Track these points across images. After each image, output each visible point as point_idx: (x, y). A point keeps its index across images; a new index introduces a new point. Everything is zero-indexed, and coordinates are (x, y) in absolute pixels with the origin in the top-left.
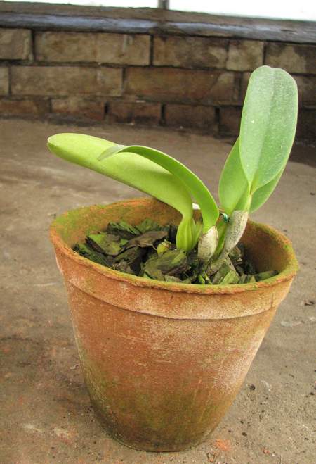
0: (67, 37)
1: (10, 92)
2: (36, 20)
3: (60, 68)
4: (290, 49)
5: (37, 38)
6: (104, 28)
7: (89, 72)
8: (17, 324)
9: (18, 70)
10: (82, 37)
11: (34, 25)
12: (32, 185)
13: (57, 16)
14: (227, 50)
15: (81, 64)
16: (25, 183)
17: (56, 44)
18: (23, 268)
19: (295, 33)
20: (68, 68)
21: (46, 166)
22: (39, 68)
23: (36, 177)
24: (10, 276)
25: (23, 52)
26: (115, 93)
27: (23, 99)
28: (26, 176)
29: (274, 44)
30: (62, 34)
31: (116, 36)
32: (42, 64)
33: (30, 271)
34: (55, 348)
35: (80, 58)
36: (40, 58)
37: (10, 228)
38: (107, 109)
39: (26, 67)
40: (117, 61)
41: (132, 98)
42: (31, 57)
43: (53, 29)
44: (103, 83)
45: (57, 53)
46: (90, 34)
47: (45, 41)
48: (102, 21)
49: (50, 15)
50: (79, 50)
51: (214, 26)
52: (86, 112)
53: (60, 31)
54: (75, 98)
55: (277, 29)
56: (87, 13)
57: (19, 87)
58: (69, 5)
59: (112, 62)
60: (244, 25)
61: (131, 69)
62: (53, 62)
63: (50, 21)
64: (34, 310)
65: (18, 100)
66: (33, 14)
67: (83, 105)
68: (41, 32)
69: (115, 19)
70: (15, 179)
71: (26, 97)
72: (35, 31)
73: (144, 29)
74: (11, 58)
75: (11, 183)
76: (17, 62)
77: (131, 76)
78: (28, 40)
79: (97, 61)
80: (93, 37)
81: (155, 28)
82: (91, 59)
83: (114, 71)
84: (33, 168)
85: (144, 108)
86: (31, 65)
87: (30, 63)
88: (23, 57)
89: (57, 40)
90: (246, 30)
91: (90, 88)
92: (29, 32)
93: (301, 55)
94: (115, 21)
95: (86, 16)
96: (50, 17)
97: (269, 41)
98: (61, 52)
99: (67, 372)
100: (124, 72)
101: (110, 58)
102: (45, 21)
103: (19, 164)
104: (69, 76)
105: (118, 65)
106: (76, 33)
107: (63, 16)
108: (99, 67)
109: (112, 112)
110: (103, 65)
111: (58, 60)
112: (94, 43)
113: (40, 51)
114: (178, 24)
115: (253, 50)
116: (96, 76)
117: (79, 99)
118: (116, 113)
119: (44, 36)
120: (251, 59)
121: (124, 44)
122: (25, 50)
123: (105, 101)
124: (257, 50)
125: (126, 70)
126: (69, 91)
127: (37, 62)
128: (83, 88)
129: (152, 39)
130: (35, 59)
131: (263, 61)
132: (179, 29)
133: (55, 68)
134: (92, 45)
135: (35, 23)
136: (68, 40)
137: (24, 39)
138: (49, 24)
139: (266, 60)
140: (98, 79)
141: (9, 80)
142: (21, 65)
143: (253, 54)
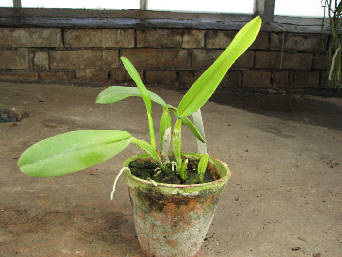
0: (83, 32)
1: (50, 67)
2: (64, 21)
3: (80, 51)
4: (221, 34)
5: (65, 33)
6: (106, 26)
7: (97, 53)
8: (58, 205)
9: (54, 53)
10: (92, 32)
12: (64, 128)
13: (77, 18)
14: (182, 37)
15: (93, 49)
17: (77, 37)
19: (225, 23)
20: (85, 51)
21: (73, 115)
22: (67, 52)
23: (66, 122)
24: (53, 181)
25: (57, 42)
26: (114, 66)
27: (58, 71)
28: (61, 122)
29: (211, 32)
30: (80, 31)
31: (113, 31)
32: (68, 49)
33: (64, 178)
34: (76, 216)
35: (92, 45)
36: (68, 46)
38: (109, 75)
39: (59, 52)
40: (114, 46)
42: (62, 46)
43: (74, 27)
44: (107, 59)
45: (77, 42)
46: (97, 30)
47: (70, 35)
48: (104, 20)
49: (72, 17)
50: (91, 40)
51: (174, 21)
52: (97, 78)
53: (79, 29)
54: (90, 70)
55: (214, 20)
56: (95, 15)
57: (55, 64)
58: (84, 9)
59: (112, 47)
60: (194, 19)
61: (124, 50)
62: (76, 48)
63: (72, 22)
64: (66, 198)
65: (55, 72)
66: (62, 17)
67: (95, 73)
68: (67, 30)
69: (113, 18)
71: (60, 70)
72: (63, 29)
73: (131, 25)
74: (49, 47)
75: (52, 127)
76: (53, 49)
77: (124, 53)
78: (59, 35)
79: (102, 46)
80: (99, 32)
81: (137, 24)
82: (99, 45)
83: (113, 52)
84: (65, 117)
86: (62, 51)
87: (61, 49)
88: (57, 46)
89: (77, 35)
90: (194, 22)
91: (99, 63)
92: (60, 30)
93: (228, 38)
94: (112, 20)
95: (94, 18)
96: (72, 19)
97: (207, 29)
98: (80, 42)
99: (82, 227)
100: (119, 52)
101: (110, 44)
102: (69, 22)
103: (56, 115)
104: (86, 56)
105: (115, 48)
106: (89, 29)
107: (80, 18)
108: (103, 50)
109: (113, 77)
110: (106, 48)
111: (78, 47)
112: (100, 36)
113: (67, 42)
114: (152, 21)
115: (198, 36)
116: (102, 55)
117: (92, 70)
118: (116, 78)
119: (69, 31)
120: (198, 41)
121: (119, 35)
122: (58, 41)
123: (109, 71)
124: (201, 35)
125: (121, 51)
126: (86, 65)
127: (66, 48)
128: (94, 63)
129: (135, 32)
130: (64, 46)
131: (205, 42)
132: (153, 25)
133: (76, 52)
134: (99, 37)
135: (63, 24)
136: (84, 35)
137: (57, 34)
138: (72, 24)
139: (207, 42)
140: (104, 57)
141: (49, 60)
142: (56, 50)
143: (199, 38)
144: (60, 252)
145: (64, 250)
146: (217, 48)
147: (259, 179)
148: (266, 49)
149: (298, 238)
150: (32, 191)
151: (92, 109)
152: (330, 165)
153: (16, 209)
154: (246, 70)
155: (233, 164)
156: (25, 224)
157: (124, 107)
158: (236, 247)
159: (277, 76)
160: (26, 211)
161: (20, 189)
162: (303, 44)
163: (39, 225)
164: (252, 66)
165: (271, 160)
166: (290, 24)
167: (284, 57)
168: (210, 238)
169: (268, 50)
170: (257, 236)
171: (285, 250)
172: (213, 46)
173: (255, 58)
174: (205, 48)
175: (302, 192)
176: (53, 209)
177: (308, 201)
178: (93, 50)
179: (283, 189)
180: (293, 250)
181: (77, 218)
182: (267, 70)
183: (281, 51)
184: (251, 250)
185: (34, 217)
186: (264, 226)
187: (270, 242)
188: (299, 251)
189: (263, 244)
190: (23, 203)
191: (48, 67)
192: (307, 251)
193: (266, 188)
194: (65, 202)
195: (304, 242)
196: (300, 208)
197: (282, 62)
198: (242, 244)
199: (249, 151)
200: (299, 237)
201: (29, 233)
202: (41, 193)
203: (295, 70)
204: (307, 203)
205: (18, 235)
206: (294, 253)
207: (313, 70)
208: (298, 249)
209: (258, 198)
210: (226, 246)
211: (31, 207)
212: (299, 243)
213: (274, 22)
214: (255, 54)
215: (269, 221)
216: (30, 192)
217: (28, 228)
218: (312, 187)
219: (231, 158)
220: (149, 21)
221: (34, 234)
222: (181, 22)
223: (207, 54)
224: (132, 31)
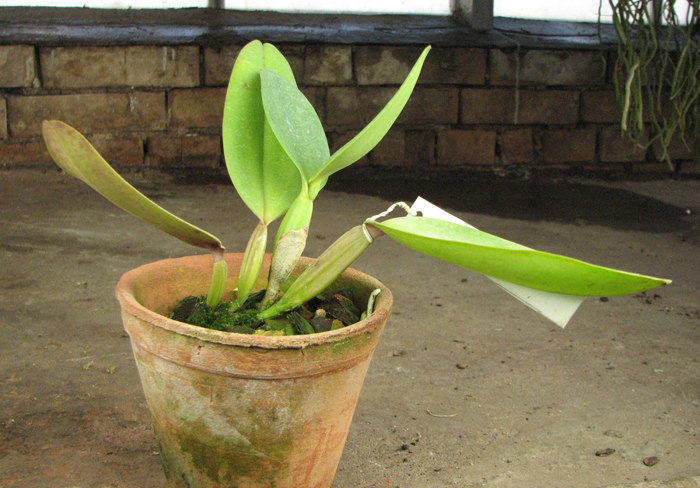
0: (85, 53)
1: (10, 132)
2: (40, 32)
3: (78, 97)
4: (387, 54)
5: (44, 56)
6: (135, 39)
7: (117, 100)
9: (18, 101)
10: (106, 54)
11: (37, 39)
12: (53, 251)
13: (69, 25)
14: (304, 60)
15: (107, 89)
16: (43, 249)
17: (71, 64)
19: (393, 32)
20: (89, 96)
21: (69, 227)
22: (48, 97)
23: (56, 241)
25: (25, 76)
26: (156, 126)
27: (29, 141)
28: (44, 241)
29: (365, 48)
30: (78, 50)
31: (153, 50)
32: (50, 92)
35: (106, 81)
36: (50, 84)
37: (30, 302)
38: (146, 148)
39: (31, 97)
40: (155, 82)
41: (181, 131)
42: (37, 83)
43: (65, 44)
44: (140, 112)
45: (72, 76)
46: (117, 49)
47: (54, 61)
48: (132, 29)
49: (59, 24)
50: (103, 70)
51: (285, 29)
52: (118, 154)
53: (75, 46)
54: (102, 136)
55: (369, 28)
56: (111, 20)
57: (22, 125)
58: (85, 8)
59: (150, 84)
60: (326, 25)
61: (176, 92)
62: (69, 89)
63: (59, 33)
65: (22, 143)
66: (35, 23)
67: (114, 144)
68: (48, 49)
69: (151, 25)
70: (27, 245)
71: (34, 139)
72: (40, 48)
73: (191, 38)
74: (8, 85)
75: (23, 250)
76: (17, 91)
77: (177, 100)
78: (31, 60)
79: (128, 83)
80: (121, 52)
81: (204, 36)
82: (120, 82)
83: (153, 97)
84: (53, 230)
85: (196, 144)
86: (37, 95)
87: (36, 91)
88: (27, 85)
89: (72, 58)
90: (328, 31)
91: (121, 122)
92: (31, 49)
93: (401, 61)
94: (150, 29)
95: (110, 24)
96: (59, 28)
97: (357, 44)
98: (77, 74)
100: (166, 96)
101: (145, 78)
102: (53, 33)
103: (31, 227)
104: (92, 107)
105: (158, 88)
106: (98, 47)
107: (78, 25)
108: (132, 91)
109: (155, 151)
110: (138, 88)
111: (75, 86)
112: (123, 60)
113: (49, 75)
114: (236, 29)
115: (339, 57)
116: (129, 104)
117: (108, 137)
118: (161, 153)
119: (53, 52)
120: (337, 69)
121: (165, 59)
122: (28, 74)
123: (144, 138)
124: (344, 57)
125: (170, 95)
126: (92, 126)
127: (46, 89)
128: (111, 121)
129: (201, 51)
130: (42, 85)
131: (353, 71)
132: (238, 36)
133: (71, 97)
134: (120, 63)
135: (39, 36)
136: (87, 58)
137: (26, 58)
138: (59, 37)
139: (357, 70)
140: (133, 108)
141: (8, 117)
142: (23, 95)
143: (339, 62)
146: (381, 83)
147: (500, 330)
148: (482, 82)
149: (605, 433)
151: (113, 215)
152: (645, 299)
154: (443, 127)
157: (185, 209)
159: (509, 138)
162: (559, 72)
164: (455, 121)
166: (528, 33)
167: (520, 99)
168: (413, 444)
169: (487, 85)
170: (516, 436)
171: (582, 457)
172: (370, 78)
173: (460, 103)
174: (353, 84)
176: (40, 406)
177: (612, 365)
178: (107, 92)
180: (598, 455)
181: (101, 421)
182: (489, 126)
183: (514, 86)
184: (508, 462)
186: (527, 416)
187: (546, 445)
188: (611, 456)
191: (5, 130)
192: (628, 456)
194: (68, 391)
197: (517, 109)
198: (485, 452)
200: (605, 430)
203: (545, 127)
206: (601, 461)
207: (581, 124)
208: (609, 452)
209: (504, 366)
210: (450, 457)
212: (609, 442)
213: (495, 29)
214: (460, 96)
215: (535, 406)
219: (433, 295)
220: (229, 28)
222: (299, 30)
223: (358, 95)
224: (194, 50)
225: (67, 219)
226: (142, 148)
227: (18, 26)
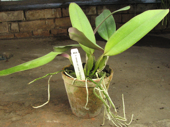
1: (19, 30)
3: (34, 21)
4: (104, 7)
5: (26, 13)
6: (46, 7)
7: (43, 22)
8: (39, 99)
9: (21, 23)
10: (40, 11)
13: (30, 4)
14: (85, 10)
15: (41, 19)
17: (32, 14)
18: (37, 85)
19: (105, 1)
20: (37, 21)
22: (27, 22)
23: (33, 57)
25: (22, 18)
26: (52, 27)
27: (24, 32)
28: (30, 58)
29: (99, 6)
30: (33, 11)
31: (50, 10)
32: (28, 21)
33: (39, 85)
35: (40, 17)
36: (28, 19)
38: (50, 32)
40: (51, 17)
41: (58, 28)
42: (25, 19)
43: (30, 9)
44: (48, 24)
45: (32, 17)
46: (42, 10)
47: (28, 13)
48: (45, 5)
50: (39, 15)
51: (80, 2)
52: (44, 34)
54: (40, 30)
55: (100, 1)
56: (40, 2)
57: (22, 29)
59: (50, 18)
60: (90, 0)
61: (56, 19)
62: (32, 20)
63: (29, 7)
64: (42, 95)
65: (22, 33)
67: (43, 32)
68: (26, 11)
73: (59, 6)
74: (18, 20)
76: (20, 21)
77: (56, 21)
78: (23, 14)
79: (45, 18)
80: (43, 11)
81: (62, 5)
82: (43, 17)
83: (51, 20)
84: (32, 54)
85: (61, 31)
86: (25, 22)
87: (25, 21)
89: (32, 13)
90: (90, 2)
91: (44, 27)
92: (23, 11)
94: (49, 4)
95: (40, 4)
96: (28, 5)
97: (97, 5)
98: (34, 16)
100: (54, 20)
101: (49, 16)
102: (27, 7)
104: (37, 23)
105: (52, 18)
106: (38, 10)
107: (32, 4)
108: (46, 19)
109: (52, 33)
110: (47, 19)
111: (33, 19)
112: (44, 12)
113: (27, 17)
115: (93, 9)
117: (41, 30)
118: (53, 33)
119: (28, 12)
120: (93, 12)
121: (53, 11)
122: (22, 17)
123: (50, 30)
124: (94, 8)
125: (55, 20)
126: (38, 28)
127: (27, 20)
128: (42, 26)
131: (97, 12)
133: (32, 22)
134: (43, 13)
135: (24, 8)
136: (36, 12)
137: (22, 13)
140: (47, 23)
141: (19, 27)
142: (22, 22)
143: (93, 10)
144: (46, 122)
145: (48, 121)
147: (135, 76)
149: (161, 103)
150: (24, 93)
151: (45, 50)
152: (168, 67)
153: (18, 103)
154: (118, 24)
155: (121, 70)
156: (25, 110)
158: (133, 110)
160: (23, 103)
161: (18, 93)
162: (145, 9)
163: (32, 110)
164: (121, 22)
165: (139, 66)
168: (119, 107)
169: (128, 13)
173: (122, 18)
174: (97, 15)
175: (157, 81)
178: (41, 20)
179: (148, 80)
180: (160, 109)
183: (134, 13)
185: (29, 106)
186: (144, 99)
189: (146, 108)
190: (21, 100)
191: (18, 30)
193: (140, 80)
195: (165, 105)
196: (159, 89)
199: (127, 64)
201: (28, 114)
202: (29, 94)
204: (161, 86)
205: (23, 116)
209: (137, 86)
211: (26, 101)
214: (122, 16)
216: (23, 94)
217: (27, 112)
218: (161, 78)
220: (67, 3)
221: (31, 114)
222: (84, 2)
224: (60, 9)
225: (35, 52)
226: (49, 32)
227: (19, 5)
